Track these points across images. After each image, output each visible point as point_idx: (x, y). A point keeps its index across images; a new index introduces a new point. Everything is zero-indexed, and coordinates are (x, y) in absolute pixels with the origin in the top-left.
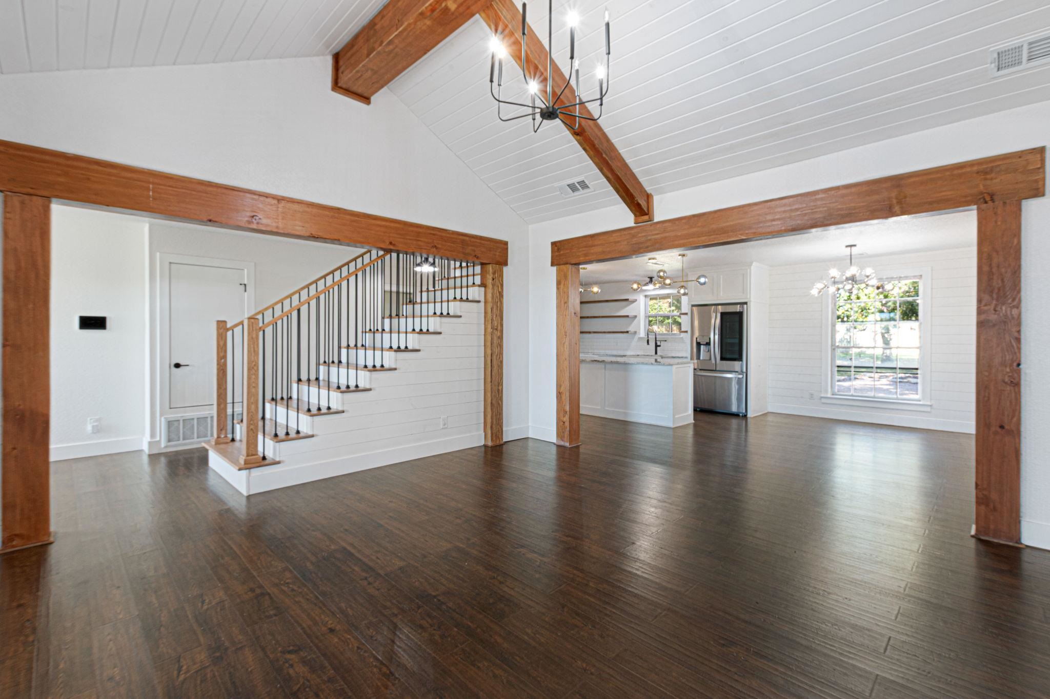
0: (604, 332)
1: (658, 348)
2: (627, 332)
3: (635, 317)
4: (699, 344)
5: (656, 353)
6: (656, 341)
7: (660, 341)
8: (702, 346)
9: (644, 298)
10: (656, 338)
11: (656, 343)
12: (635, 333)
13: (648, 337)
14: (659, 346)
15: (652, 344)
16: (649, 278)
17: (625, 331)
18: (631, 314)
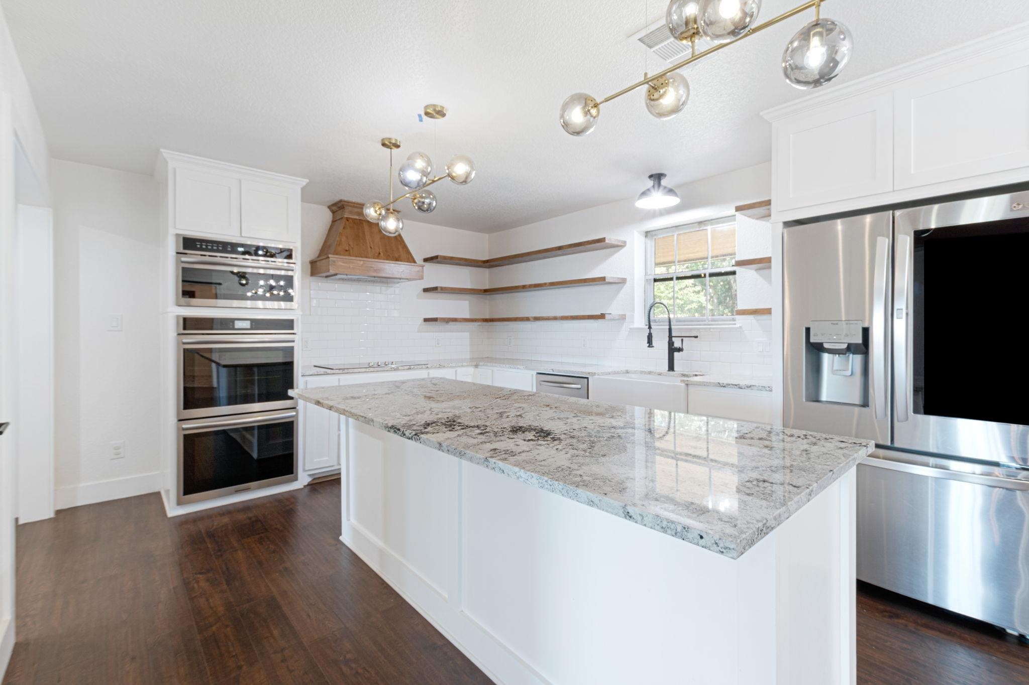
0: (555, 318)
1: (676, 354)
2: (602, 316)
3: (623, 281)
4: (815, 350)
5: (671, 367)
6: (670, 337)
7: (682, 338)
8: (826, 358)
9: (643, 238)
10: (670, 330)
11: (671, 343)
12: (623, 318)
13: (650, 327)
14: (680, 350)
15: (661, 344)
16: (651, 177)
17: (599, 313)
18: (610, 275)
